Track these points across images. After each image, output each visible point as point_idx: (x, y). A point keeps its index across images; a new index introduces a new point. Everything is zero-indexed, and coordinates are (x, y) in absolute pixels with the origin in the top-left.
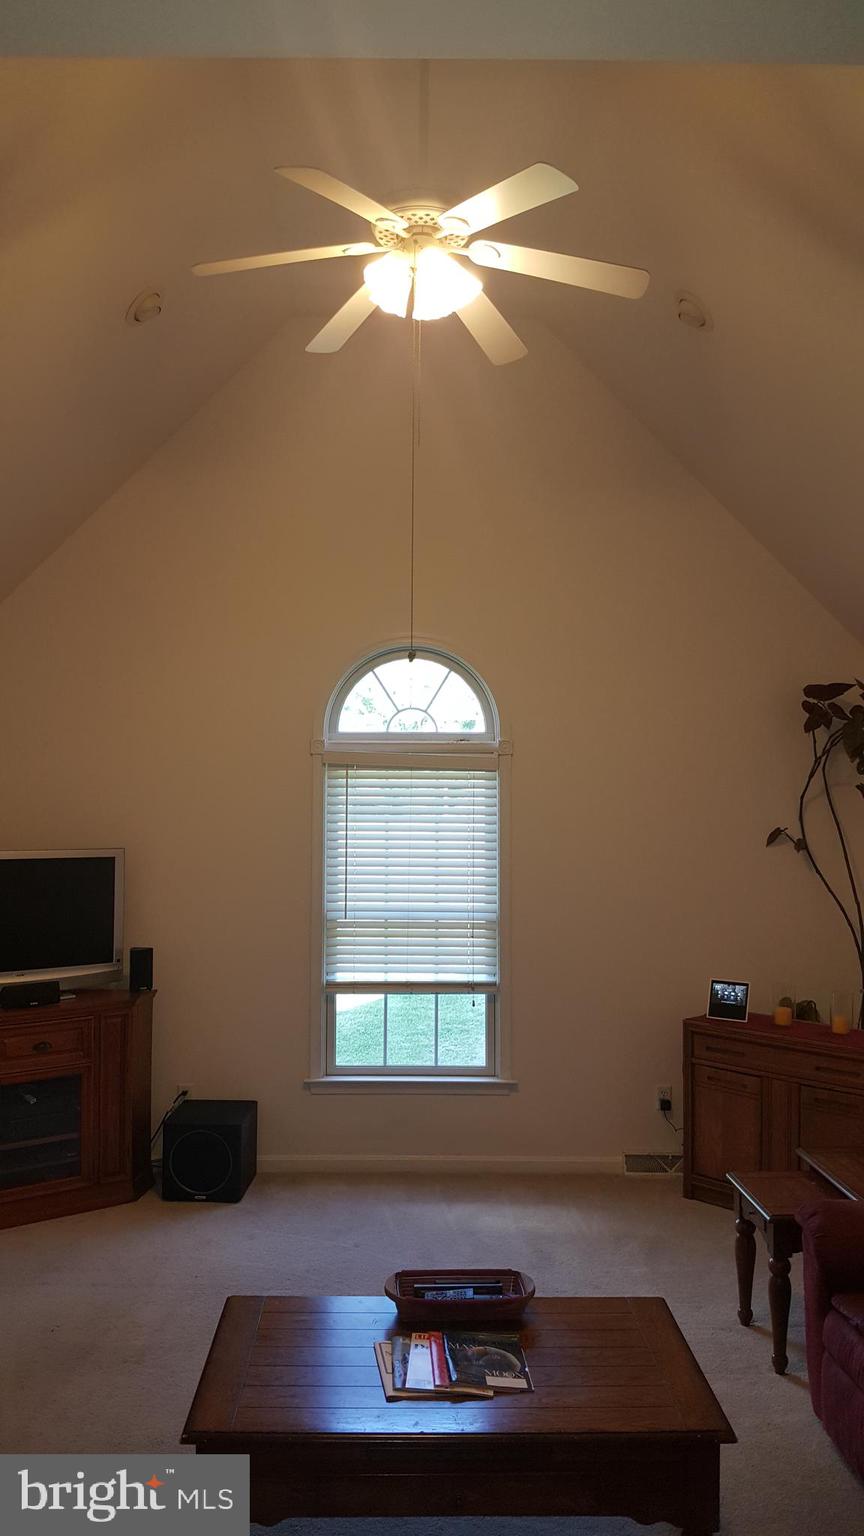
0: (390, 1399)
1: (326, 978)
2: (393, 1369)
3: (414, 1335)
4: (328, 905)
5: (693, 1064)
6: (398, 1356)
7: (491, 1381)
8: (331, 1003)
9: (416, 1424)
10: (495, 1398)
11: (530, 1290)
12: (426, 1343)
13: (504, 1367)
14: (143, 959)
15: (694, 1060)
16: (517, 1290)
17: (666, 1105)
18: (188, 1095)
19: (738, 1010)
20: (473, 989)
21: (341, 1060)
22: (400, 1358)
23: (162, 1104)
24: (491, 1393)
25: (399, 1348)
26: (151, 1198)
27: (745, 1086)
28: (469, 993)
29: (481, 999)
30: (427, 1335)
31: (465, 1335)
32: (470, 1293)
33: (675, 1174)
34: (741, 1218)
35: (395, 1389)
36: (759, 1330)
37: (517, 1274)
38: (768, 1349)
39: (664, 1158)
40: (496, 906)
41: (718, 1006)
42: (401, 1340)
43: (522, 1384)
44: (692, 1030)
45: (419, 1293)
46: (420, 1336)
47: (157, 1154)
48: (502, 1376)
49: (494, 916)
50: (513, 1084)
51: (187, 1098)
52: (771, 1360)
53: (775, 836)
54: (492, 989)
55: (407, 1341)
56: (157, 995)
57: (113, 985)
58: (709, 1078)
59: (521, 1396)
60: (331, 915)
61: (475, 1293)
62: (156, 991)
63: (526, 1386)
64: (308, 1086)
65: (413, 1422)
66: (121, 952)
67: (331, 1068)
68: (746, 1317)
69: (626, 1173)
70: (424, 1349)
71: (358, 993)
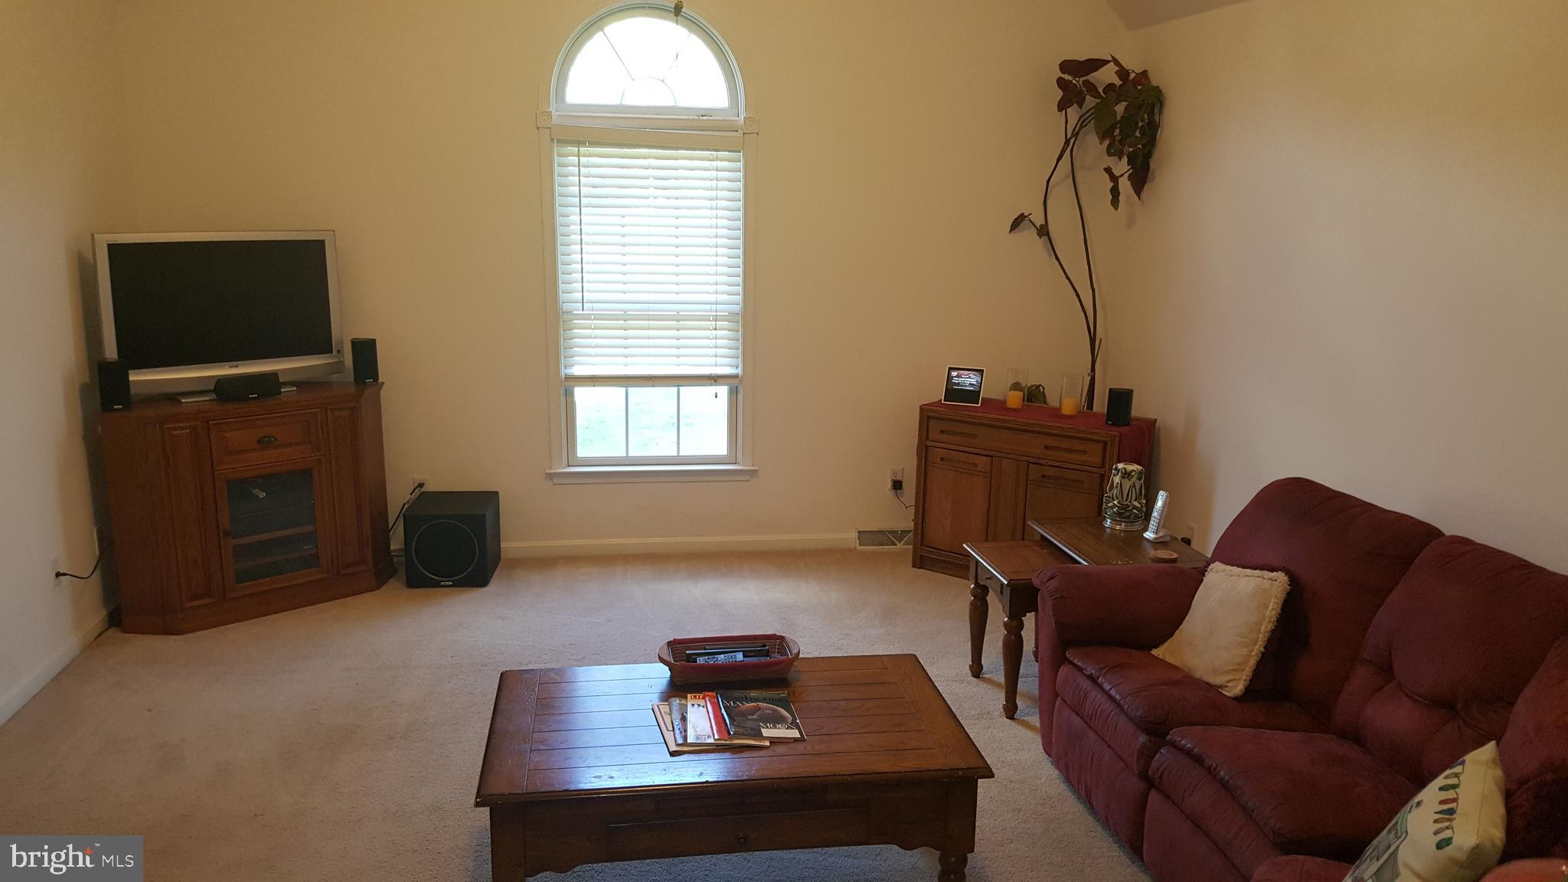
0: (673, 754)
1: (564, 372)
2: (673, 727)
3: (689, 696)
4: (563, 296)
5: (927, 447)
6: (677, 716)
7: (766, 732)
8: (569, 395)
9: (701, 774)
10: (771, 748)
11: (795, 651)
12: (702, 702)
13: (776, 720)
14: (365, 352)
15: (929, 443)
16: (782, 652)
17: (897, 485)
18: (424, 487)
19: (972, 395)
20: (716, 381)
21: (583, 451)
22: (679, 717)
23: (398, 496)
24: (767, 743)
25: (675, 708)
26: (394, 587)
27: (975, 465)
28: (711, 385)
29: (723, 391)
30: (701, 696)
31: (737, 694)
32: (740, 656)
33: (904, 547)
34: (977, 583)
35: (678, 745)
36: (989, 681)
37: (782, 638)
38: (1000, 698)
39: (893, 532)
40: (739, 298)
41: (954, 393)
42: (678, 701)
43: (795, 733)
44: (928, 415)
45: (691, 659)
46: (695, 696)
47: (397, 543)
48: (775, 727)
49: (737, 308)
50: (752, 471)
51: (423, 490)
52: (1001, 706)
53: (1018, 222)
54: (735, 381)
55: (683, 702)
56: (384, 386)
57: (335, 377)
58: (942, 459)
59: (795, 744)
60: (566, 307)
61: (744, 656)
62: (383, 383)
63: (799, 736)
64: (550, 476)
65: (699, 773)
66: (341, 342)
67: (571, 458)
68: (977, 670)
69: (858, 547)
70: (701, 708)
71: (599, 386)
